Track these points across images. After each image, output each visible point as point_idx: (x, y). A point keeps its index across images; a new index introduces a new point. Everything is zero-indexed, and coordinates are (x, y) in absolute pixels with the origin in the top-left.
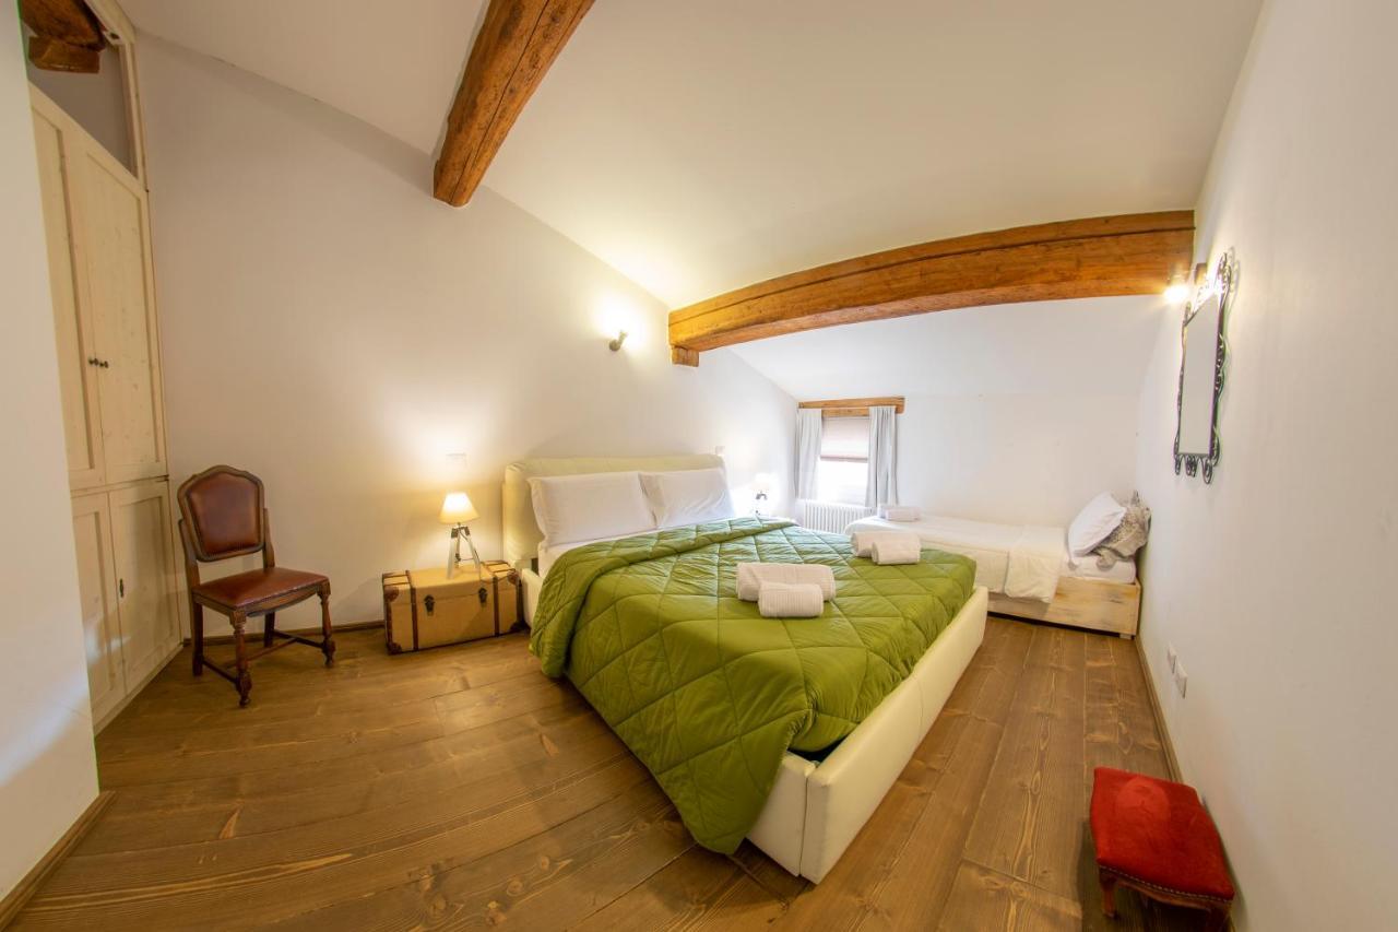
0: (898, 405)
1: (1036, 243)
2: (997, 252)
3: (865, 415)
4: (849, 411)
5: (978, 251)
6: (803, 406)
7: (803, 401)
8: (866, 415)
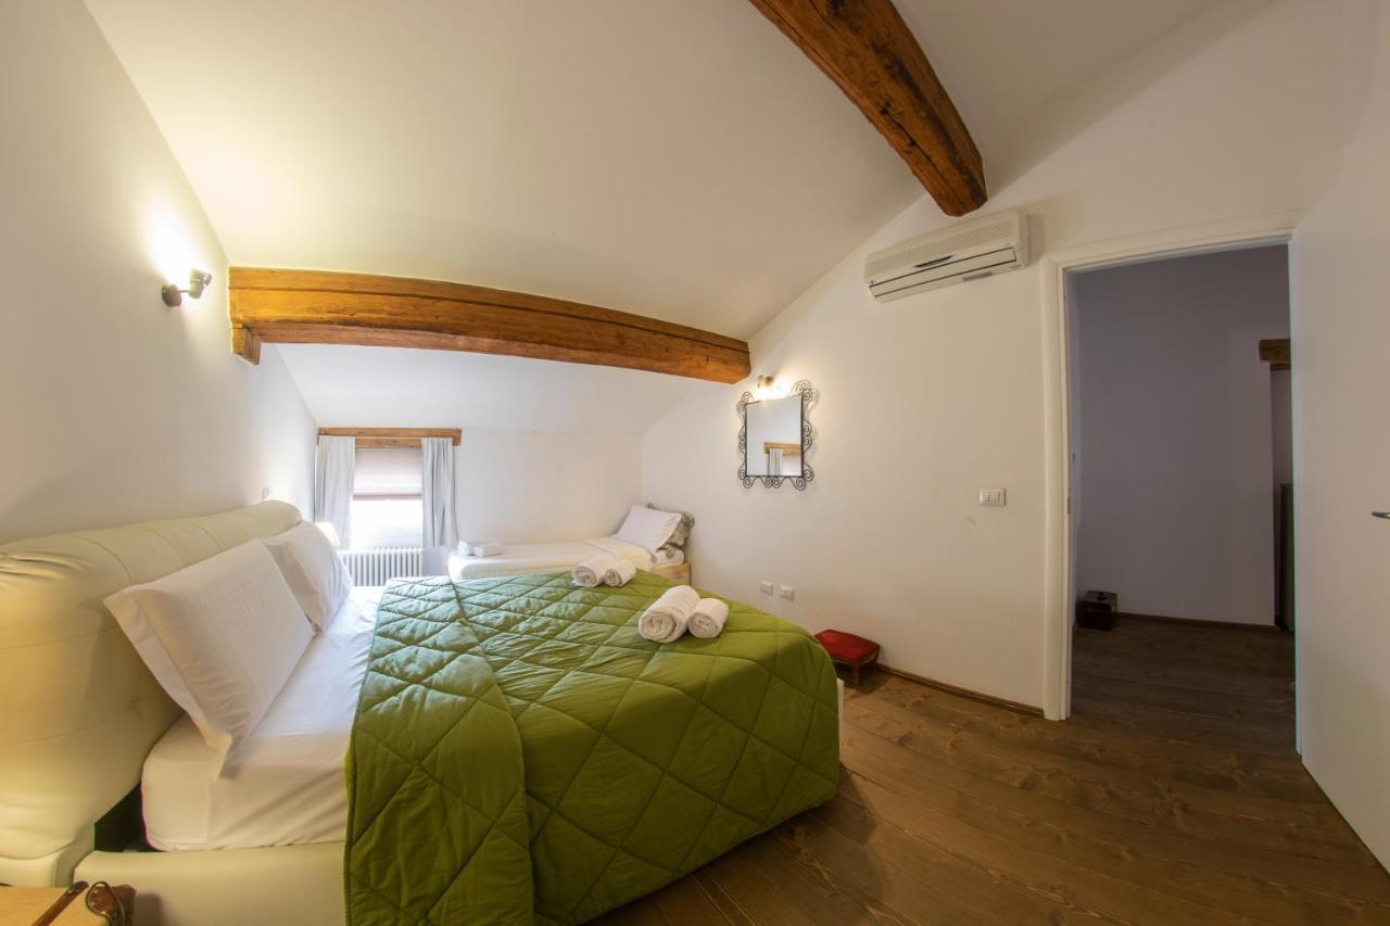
0: (455, 436)
1: (687, 339)
2: (665, 337)
3: (416, 447)
4: (394, 441)
5: (656, 332)
6: (323, 432)
7: (326, 425)
8: (419, 446)
